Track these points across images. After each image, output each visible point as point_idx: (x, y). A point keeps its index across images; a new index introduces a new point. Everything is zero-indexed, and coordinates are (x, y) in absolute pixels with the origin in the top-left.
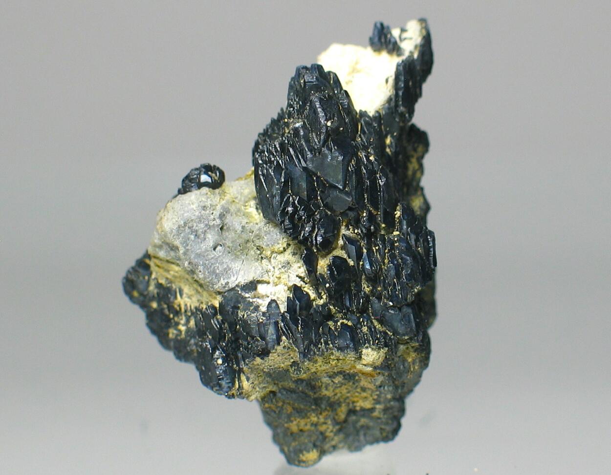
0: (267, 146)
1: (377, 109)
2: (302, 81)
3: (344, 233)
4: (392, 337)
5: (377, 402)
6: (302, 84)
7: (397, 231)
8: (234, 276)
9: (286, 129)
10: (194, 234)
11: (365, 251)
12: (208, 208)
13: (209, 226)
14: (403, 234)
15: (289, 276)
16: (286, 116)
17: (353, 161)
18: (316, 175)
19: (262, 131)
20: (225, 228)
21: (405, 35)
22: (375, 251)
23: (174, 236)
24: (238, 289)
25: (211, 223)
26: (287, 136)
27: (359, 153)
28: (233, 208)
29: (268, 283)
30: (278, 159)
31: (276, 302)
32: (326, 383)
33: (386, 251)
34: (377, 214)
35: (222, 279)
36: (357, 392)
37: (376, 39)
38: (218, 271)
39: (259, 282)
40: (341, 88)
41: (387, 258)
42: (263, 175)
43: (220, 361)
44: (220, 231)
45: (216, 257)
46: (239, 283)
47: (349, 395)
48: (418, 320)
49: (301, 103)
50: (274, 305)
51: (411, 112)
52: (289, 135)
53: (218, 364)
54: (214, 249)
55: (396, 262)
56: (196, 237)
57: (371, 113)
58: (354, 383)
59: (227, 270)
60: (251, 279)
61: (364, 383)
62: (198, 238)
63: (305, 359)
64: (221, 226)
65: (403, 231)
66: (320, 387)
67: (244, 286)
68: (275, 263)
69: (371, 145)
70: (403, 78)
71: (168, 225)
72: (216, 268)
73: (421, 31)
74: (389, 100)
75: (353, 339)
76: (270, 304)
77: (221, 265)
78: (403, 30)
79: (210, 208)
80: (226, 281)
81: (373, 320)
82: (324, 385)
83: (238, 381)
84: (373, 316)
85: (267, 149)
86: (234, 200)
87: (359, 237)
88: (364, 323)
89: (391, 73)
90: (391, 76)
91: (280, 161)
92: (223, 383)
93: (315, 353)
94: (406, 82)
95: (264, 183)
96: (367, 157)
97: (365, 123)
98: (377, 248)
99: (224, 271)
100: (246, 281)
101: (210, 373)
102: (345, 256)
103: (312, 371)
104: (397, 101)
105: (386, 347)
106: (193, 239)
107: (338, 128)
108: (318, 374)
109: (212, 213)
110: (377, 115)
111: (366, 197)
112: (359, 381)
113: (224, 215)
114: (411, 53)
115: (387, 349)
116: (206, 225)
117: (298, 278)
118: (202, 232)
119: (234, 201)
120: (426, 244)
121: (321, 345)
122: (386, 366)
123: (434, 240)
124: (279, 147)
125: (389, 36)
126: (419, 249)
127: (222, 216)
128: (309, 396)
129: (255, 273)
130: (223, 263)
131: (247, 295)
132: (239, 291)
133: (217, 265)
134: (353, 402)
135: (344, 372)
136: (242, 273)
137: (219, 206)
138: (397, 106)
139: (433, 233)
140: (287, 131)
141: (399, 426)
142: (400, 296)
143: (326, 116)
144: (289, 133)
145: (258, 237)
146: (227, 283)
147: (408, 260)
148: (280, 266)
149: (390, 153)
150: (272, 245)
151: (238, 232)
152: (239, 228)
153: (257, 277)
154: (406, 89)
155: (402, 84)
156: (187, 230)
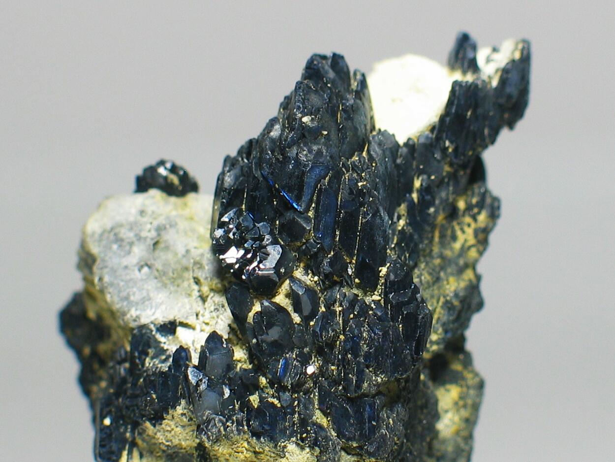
1: (411, 137)
3: (298, 276)
7: (380, 295)
8: (151, 308)
10: (119, 243)
11: (323, 308)
12: (147, 215)
13: (141, 237)
20: (161, 245)
22: (338, 312)
23: (94, 241)
24: (153, 328)
25: (144, 234)
28: (182, 225)
29: (194, 329)
33: (352, 317)
34: (350, 262)
35: (134, 309)
38: (132, 298)
39: (183, 325)
43: (108, 422)
44: (152, 247)
45: (137, 280)
46: (156, 319)
54: (140, 270)
56: (120, 248)
59: (146, 299)
60: (171, 318)
62: (122, 249)
64: (155, 241)
67: (161, 325)
69: (368, 168)
72: (131, 293)
73: (513, 52)
75: (273, 424)
77: (140, 291)
78: (495, 50)
79: (151, 216)
80: (138, 313)
81: (317, 411)
83: (128, 455)
84: (318, 404)
87: (319, 288)
99: (141, 300)
100: (164, 319)
102: (290, 309)
104: (441, 130)
105: (318, 447)
106: (115, 250)
107: (318, 129)
110: (410, 143)
113: (166, 228)
115: (319, 450)
116: (138, 235)
118: (129, 243)
120: (412, 321)
121: (232, 422)
127: (160, 229)
129: (179, 311)
130: (143, 289)
131: (162, 339)
132: (152, 330)
133: (135, 289)
136: (163, 307)
137: (164, 216)
145: (198, 266)
146: (138, 317)
148: (212, 308)
149: (416, 200)
150: (211, 280)
151: (180, 256)
152: (181, 250)
153: (180, 318)
154: (459, 117)
155: (453, 109)
156: (112, 237)
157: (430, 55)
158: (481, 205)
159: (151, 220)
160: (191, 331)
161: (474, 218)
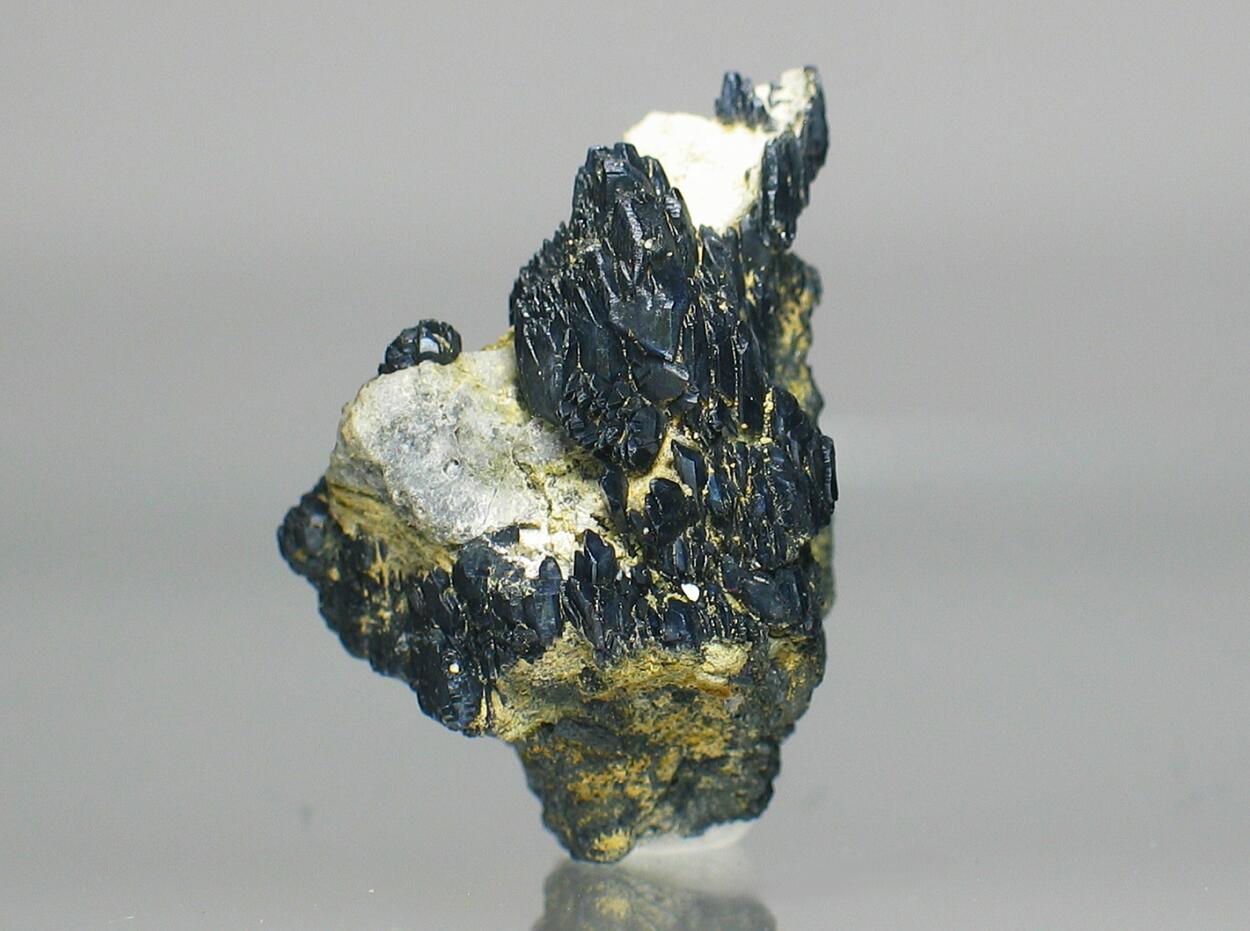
0: (537, 288)
1: (731, 225)
2: (599, 172)
3: (674, 438)
4: (760, 624)
5: (732, 745)
6: (600, 178)
7: (768, 436)
8: (479, 515)
9: (571, 257)
10: (409, 442)
11: (711, 471)
12: (434, 398)
13: (436, 428)
14: (778, 443)
15: (576, 516)
16: (571, 235)
17: (690, 310)
18: (625, 335)
19: (526, 264)
20: (463, 432)
21: (778, 96)
22: (729, 471)
23: (373, 446)
24: (488, 540)
25: (439, 423)
26: (574, 268)
27: (701, 298)
28: (476, 397)
29: (536, 527)
30: (558, 309)
31: (555, 561)
32: (641, 709)
33: (750, 471)
34: (733, 406)
35: (459, 522)
36: (697, 726)
37: (728, 102)
38: (451, 508)
39: (524, 526)
40: (668, 187)
41: (750, 483)
42: (531, 337)
43: (455, 668)
44: (455, 437)
45: (447, 483)
46: (489, 528)
47: (681, 732)
48: (804, 594)
49: (598, 210)
50: (551, 565)
51: (791, 229)
52: (578, 267)
53: (450, 673)
54: (445, 470)
55: (765, 490)
56: (413, 448)
57: (721, 230)
58: (690, 710)
59: (468, 505)
60: (509, 522)
61: (708, 709)
62: (416, 449)
63: (607, 662)
64: (456, 428)
65: (777, 437)
66: (631, 717)
67: (497, 533)
68: (552, 493)
69: (721, 284)
70: (775, 170)
71: (362, 428)
72: (448, 502)
73: (807, 87)
74: (753, 209)
75: (690, 627)
76: (544, 564)
77: (457, 497)
78: (774, 88)
79: (437, 398)
80: (466, 525)
81: (727, 595)
82: (637, 714)
83: (487, 703)
84: (725, 587)
85: (538, 291)
86: (479, 383)
87: (701, 446)
88: (710, 599)
89: (754, 161)
90: (755, 167)
91: (562, 313)
92: (460, 706)
93: (623, 651)
94: (782, 177)
95: (533, 353)
96: (716, 306)
97: (710, 246)
98: (733, 465)
99: (463, 508)
100: (501, 526)
101: (436, 691)
102: (677, 480)
103: (619, 686)
104: (766, 210)
105: (749, 640)
106: (407, 451)
107: (663, 253)
108: (628, 690)
109: (442, 406)
110: (731, 234)
111: (712, 374)
112: (700, 706)
113: (462, 409)
114: (790, 125)
115: (751, 644)
116: (431, 426)
117: (592, 519)
118: (423, 439)
119: (478, 386)
120: (818, 459)
121: (635, 637)
122: (747, 677)
123: (833, 453)
124: (559, 287)
125: (750, 96)
126: (807, 468)
127: (458, 410)
128: (612, 733)
129: (518, 511)
130: (461, 493)
131: (502, 550)
132: (488, 543)
133: (451, 496)
134: (690, 746)
135: (675, 686)
136: (494, 510)
137: (452, 393)
138: (765, 218)
139: (831, 440)
140: (572, 259)
141: (769, 792)
142: (774, 551)
143: (644, 231)
144: (577, 262)
145: (523, 449)
146: (468, 530)
147: (787, 488)
148: (561, 499)
149: (753, 302)
150: (547, 462)
151: (487, 439)
152: (488, 433)
153: (520, 520)
154: (782, 188)
155: (774, 179)
156: (397, 436)
157: (692, 110)
158: (802, 284)
159: (439, 404)
160: (536, 531)
161: (797, 301)
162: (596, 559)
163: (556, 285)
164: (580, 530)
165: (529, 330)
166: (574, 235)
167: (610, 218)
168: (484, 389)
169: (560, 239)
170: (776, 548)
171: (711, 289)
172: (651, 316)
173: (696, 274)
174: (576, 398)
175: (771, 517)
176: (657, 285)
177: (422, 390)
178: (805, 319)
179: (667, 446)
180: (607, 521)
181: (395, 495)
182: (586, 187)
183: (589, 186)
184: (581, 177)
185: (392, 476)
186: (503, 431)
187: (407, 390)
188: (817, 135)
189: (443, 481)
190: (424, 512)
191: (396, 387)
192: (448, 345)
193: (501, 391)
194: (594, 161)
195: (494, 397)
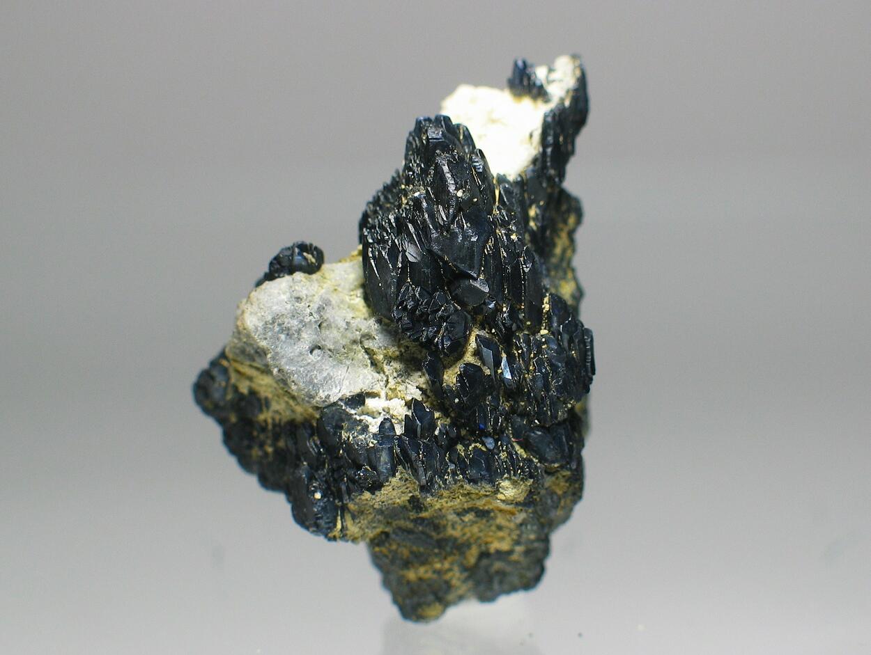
0: (379, 221)
1: (519, 172)
2: (424, 138)
3: (477, 333)
4: (539, 465)
5: (517, 542)
6: (424, 141)
7: (545, 329)
8: (336, 387)
9: (403, 199)
10: (285, 332)
11: (504, 356)
12: (303, 300)
13: (305, 322)
14: (553, 333)
15: (406, 388)
16: (404, 181)
17: (490, 241)
18: (442, 259)
19: (371, 199)
20: (324, 325)
21: (553, 76)
22: (517, 355)
23: (259, 335)
24: (342, 404)
25: (308, 319)
26: (405, 208)
27: (497, 231)
28: (334, 299)
29: (377, 395)
30: (394, 237)
31: (391, 421)
32: (452, 520)
33: (532, 355)
34: (520, 309)
35: (321, 391)
36: (492, 531)
37: (517, 81)
38: (316, 381)
39: (368, 395)
40: (474, 147)
41: (532, 364)
42: (374, 258)
43: (318, 496)
44: (319, 329)
45: (313, 363)
46: (343, 395)
47: (481, 534)
48: (571, 443)
49: (423, 166)
50: (387, 425)
51: (562, 175)
52: (408, 208)
53: (315, 499)
54: (311, 352)
55: (544, 371)
56: (288, 337)
57: (512, 177)
58: (488, 521)
59: (329, 378)
60: (357, 391)
61: (500, 520)
62: (291, 338)
63: (428, 495)
64: (319, 322)
65: (552, 329)
66: (445, 527)
67: (349, 399)
68: (389, 370)
69: (512, 220)
70: (552, 132)
71: (251, 321)
72: (313, 377)
73: (574, 71)
74: (535, 161)
75: (488, 469)
76: (382, 423)
77: (320, 373)
78: (551, 70)
79: (306, 300)
80: (326, 393)
81: (514, 444)
82: (450, 524)
83: (341, 520)
84: (513, 437)
85: (379, 223)
86: (336, 288)
87: (497, 338)
88: (502, 448)
89: (536, 126)
90: (536, 130)
91: (396, 241)
92: (322, 522)
93: (440, 487)
94: (556, 137)
95: (375, 269)
96: (508, 236)
97: (504, 191)
98: (520, 351)
99: (324, 381)
100: (352, 394)
101: (305, 510)
102: (479, 364)
103: (436, 508)
104: (544, 162)
105: (531, 478)
106: (284, 340)
107: (470, 199)
108: (443, 511)
109: (309, 306)
110: (519, 179)
111: (506, 287)
112: (494, 518)
113: (324, 308)
114: (562, 100)
115: (532, 480)
116: (301, 321)
117: (418, 390)
118: (296, 331)
119: (336, 290)
120: (582, 346)
121: (448, 475)
122: (529, 501)
123: (592, 341)
124: (395, 222)
125: (532, 78)
126: (573, 352)
127: (320, 309)
128: (431, 537)
129: (364, 383)
130: (322, 370)
131: (353, 412)
132: (342, 406)
133: (315, 372)
134: (486, 543)
135: (476, 508)
136: (346, 382)
137: (316, 297)
138: (544, 167)
139: (591, 331)
140: (404, 201)
141: (542, 570)
142: (549, 413)
143: (456, 183)
144: (407, 204)
145: (367, 337)
146: (327, 397)
147: (559, 367)
148: (395, 374)
149: (535, 228)
150: (385, 348)
151: (342, 329)
152: (343, 325)
153: (366, 388)
154: (556, 145)
155: (550, 139)
156: (277, 329)
159: (308, 304)
160: (377, 398)
161: (566, 223)
162: (420, 422)
163: (392, 221)
164: (409, 398)
165: (372, 252)
166: (406, 181)
167: (432, 172)
168: (341, 292)
169: (395, 183)
170: (551, 411)
171: (505, 224)
172: (461, 247)
173: (494, 212)
174: (406, 305)
175: (548, 390)
176: (466, 223)
177: (295, 294)
178: (571, 234)
179: (473, 339)
180: (428, 391)
181: (275, 371)
182: (414, 146)
183: (416, 146)
184: (411, 138)
185: (273, 358)
186: (354, 323)
187: (284, 293)
188: (581, 105)
189: (310, 361)
190: (295, 384)
191: (276, 291)
192: (314, 260)
193: (352, 293)
194: (420, 128)
195: (347, 298)
